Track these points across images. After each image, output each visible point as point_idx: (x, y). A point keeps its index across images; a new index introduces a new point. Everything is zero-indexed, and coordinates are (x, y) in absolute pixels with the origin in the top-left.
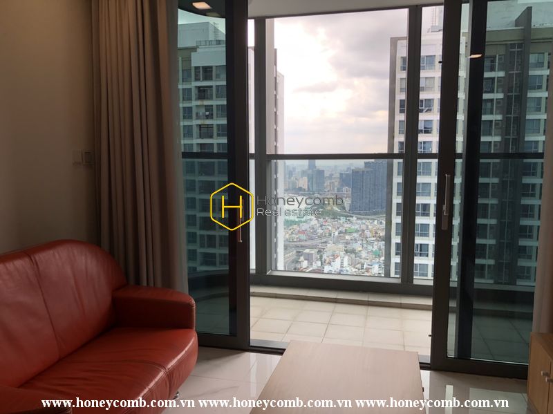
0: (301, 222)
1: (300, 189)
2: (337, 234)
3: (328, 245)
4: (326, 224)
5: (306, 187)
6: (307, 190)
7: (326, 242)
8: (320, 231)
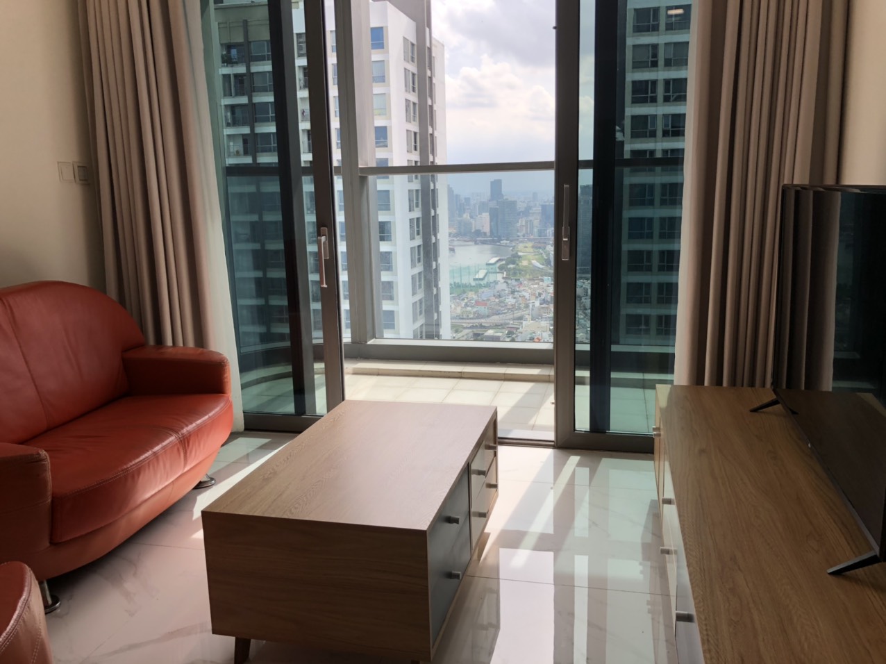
0: (480, 286)
1: (478, 233)
2: (537, 304)
3: (524, 323)
4: (522, 288)
5: (487, 229)
6: (488, 234)
7: (520, 318)
8: (510, 301)
